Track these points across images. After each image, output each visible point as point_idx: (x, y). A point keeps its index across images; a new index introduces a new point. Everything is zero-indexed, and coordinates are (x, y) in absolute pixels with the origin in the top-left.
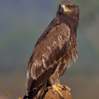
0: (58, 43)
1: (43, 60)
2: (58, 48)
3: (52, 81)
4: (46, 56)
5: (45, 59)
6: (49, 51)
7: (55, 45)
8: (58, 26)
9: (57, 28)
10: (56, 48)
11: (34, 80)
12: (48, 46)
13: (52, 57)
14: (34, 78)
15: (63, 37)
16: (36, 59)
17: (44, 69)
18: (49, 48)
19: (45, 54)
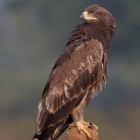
0: (86, 65)
1: (66, 88)
2: (87, 71)
3: (76, 116)
4: (69, 82)
5: (69, 86)
6: (74, 76)
7: (82, 67)
8: (87, 42)
9: (86, 45)
10: (83, 71)
11: (51, 114)
12: (74, 69)
13: (79, 83)
14: (51, 111)
15: (94, 58)
16: (55, 85)
17: (66, 99)
18: (75, 72)
19: (69, 79)
